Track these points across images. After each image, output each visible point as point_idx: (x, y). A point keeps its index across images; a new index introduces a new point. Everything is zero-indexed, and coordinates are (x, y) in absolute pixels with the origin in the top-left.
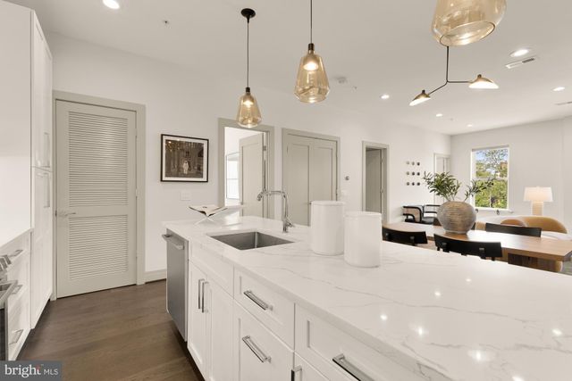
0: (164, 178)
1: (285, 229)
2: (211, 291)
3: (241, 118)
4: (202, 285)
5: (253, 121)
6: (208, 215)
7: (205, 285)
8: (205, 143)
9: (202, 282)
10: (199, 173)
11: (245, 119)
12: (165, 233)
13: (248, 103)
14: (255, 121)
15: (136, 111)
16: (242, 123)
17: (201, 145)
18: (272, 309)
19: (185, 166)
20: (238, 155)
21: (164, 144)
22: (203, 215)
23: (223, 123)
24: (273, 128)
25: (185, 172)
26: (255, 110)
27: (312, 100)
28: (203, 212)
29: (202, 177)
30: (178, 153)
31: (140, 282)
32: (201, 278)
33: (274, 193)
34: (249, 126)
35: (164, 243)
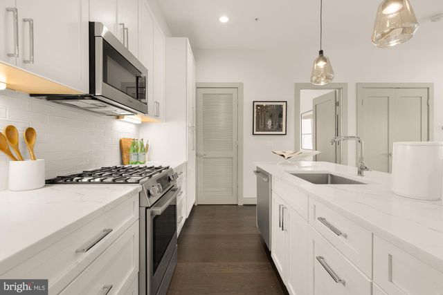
0: (255, 133)
1: (360, 173)
2: (289, 215)
3: (314, 78)
4: (282, 209)
5: (326, 79)
6: (286, 157)
7: (284, 210)
8: (284, 104)
9: (282, 207)
10: (280, 128)
11: (318, 78)
12: (256, 170)
13: (322, 64)
14: (328, 78)
15: (237, 88)
16: (316, 82)
17: (281, 106)
18: (346, 236)
19: (269, 123)
20: (311, 113)
21: (255, 110)
22: (283, 158)
23: (299, 87)
24: (346, 84)
25: (270, 128)
26: (329, 69)
27: (393, 43)
28: (283, 156)
29: (282, 131)
30: (265, 114)
31: (240, 204)
32: (281, 204)
33: (347, 138)
34: (322, 84)
35: (255, 176)
